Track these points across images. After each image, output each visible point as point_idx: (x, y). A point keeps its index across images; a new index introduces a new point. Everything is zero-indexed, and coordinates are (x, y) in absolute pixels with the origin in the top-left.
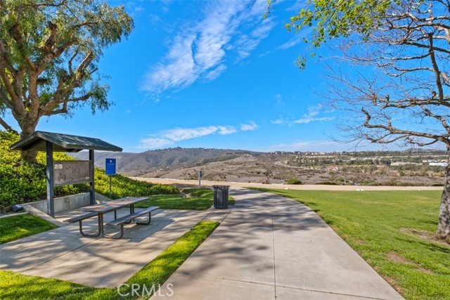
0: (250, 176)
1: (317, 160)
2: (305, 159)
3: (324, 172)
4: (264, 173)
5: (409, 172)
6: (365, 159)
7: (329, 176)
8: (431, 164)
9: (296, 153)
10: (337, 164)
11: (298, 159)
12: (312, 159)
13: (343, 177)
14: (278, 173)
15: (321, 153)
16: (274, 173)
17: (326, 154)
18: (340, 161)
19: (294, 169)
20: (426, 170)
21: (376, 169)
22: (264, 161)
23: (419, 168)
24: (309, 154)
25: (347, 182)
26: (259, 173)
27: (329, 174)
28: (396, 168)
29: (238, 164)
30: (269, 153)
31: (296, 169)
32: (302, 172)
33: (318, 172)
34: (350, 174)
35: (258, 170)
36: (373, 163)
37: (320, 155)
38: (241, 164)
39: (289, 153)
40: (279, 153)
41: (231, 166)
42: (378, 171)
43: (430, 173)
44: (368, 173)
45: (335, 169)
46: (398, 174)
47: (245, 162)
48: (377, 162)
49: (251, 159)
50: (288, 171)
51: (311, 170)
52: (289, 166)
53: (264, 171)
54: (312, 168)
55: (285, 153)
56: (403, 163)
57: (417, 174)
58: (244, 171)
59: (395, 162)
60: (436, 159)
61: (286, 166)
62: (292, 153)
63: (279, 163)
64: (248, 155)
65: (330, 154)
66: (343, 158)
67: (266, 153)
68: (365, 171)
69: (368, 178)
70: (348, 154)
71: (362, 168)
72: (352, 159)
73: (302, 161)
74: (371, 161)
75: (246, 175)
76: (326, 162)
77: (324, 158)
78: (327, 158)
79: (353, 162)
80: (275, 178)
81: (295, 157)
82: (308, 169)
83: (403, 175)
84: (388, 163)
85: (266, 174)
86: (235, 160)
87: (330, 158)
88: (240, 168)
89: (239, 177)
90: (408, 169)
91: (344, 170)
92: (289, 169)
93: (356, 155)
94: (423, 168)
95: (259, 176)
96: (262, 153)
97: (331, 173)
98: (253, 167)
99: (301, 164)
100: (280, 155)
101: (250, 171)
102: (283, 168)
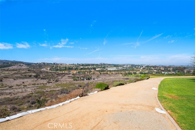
0: (23, 78)
1: (65, 67)
2: (60, 67)
3: (70, 74)
4: (34, 76)
5: (102, 73)
6: (87, 67)
7: (72, 76)
8: (108, 69)
9: (54, 64)
10: (75, 69)
11: (56, 67)
12: (63, 67)
13: (78, 76)
14: (44, 75)
15: (67, 64)
16: (41, 76)
17: (70, 65)
18: (77, 68)
19: (54, 73)
20: (107, 72)
21: (91, 71)
22: (34, 68)
23: (105, 71)
24: (61, 65)
25: (81, 78)
26: (31, 76)
27: (72, 75)
28: (98, 71)
29: (13, 70)
30: (38, 63)
31: (55, 73)
32: (58, 74)
33: (67, 74)
34: (81, 74)
35: (30, 74)
36: (90, 69)
37: (67, 65)
38: (16, 70)
39: (50, 64)
40: (44, 63)
41: (7, 72)
42: (92, 72)
43: (108, 72)
44: (88, 74)
45: (75, 72)
46: (99, 74)
47: (20, 69)
48: (91, 68)
49: (24, 67)
50: (50, 74)
51: (63, 73)
52: (50, 71)
53: (34, 74)
54: (64, 72)
55: (48, 64)
56: (100, 69)
57: (105, 73)
58: (19, 75)
59: (97, 68)
60: (109, 67)
61: (49, 71)
62: (52, 64)
63: (44, 69)
64: (22, 64)
65: (72, 65)
66: (78, 67)
67: (35, 64)
68: (87, 73)
69: (89, 76)
70: (80, 65)
71: (86, 71)
72: (82, 67)
73: (58, 68)
74: (89, 68)
75: (20, 78)
76: (70, 69)
77: (69, 67)
78: (71, 67)
79: (82, 69)
80: (42, 79)
81: (54, 66)
82: (61, 72)
83: (101, 74)
84: (95, 69)
85: (36, 77)
86: (11, 68)
87: (72, 67)
88: (15, 74)
89: (15, 80)
90: (102, 71)
91: (79, 72)
92: (51, 73)
93: (83, 65)
94: (106, 71)
95: (31, 78)
96: (32, 63)
97: (73, 74)
98: (26, 73)
99: (57, 70)
100: (44, 65)
101: (24, 75)
102: (47, 72)
